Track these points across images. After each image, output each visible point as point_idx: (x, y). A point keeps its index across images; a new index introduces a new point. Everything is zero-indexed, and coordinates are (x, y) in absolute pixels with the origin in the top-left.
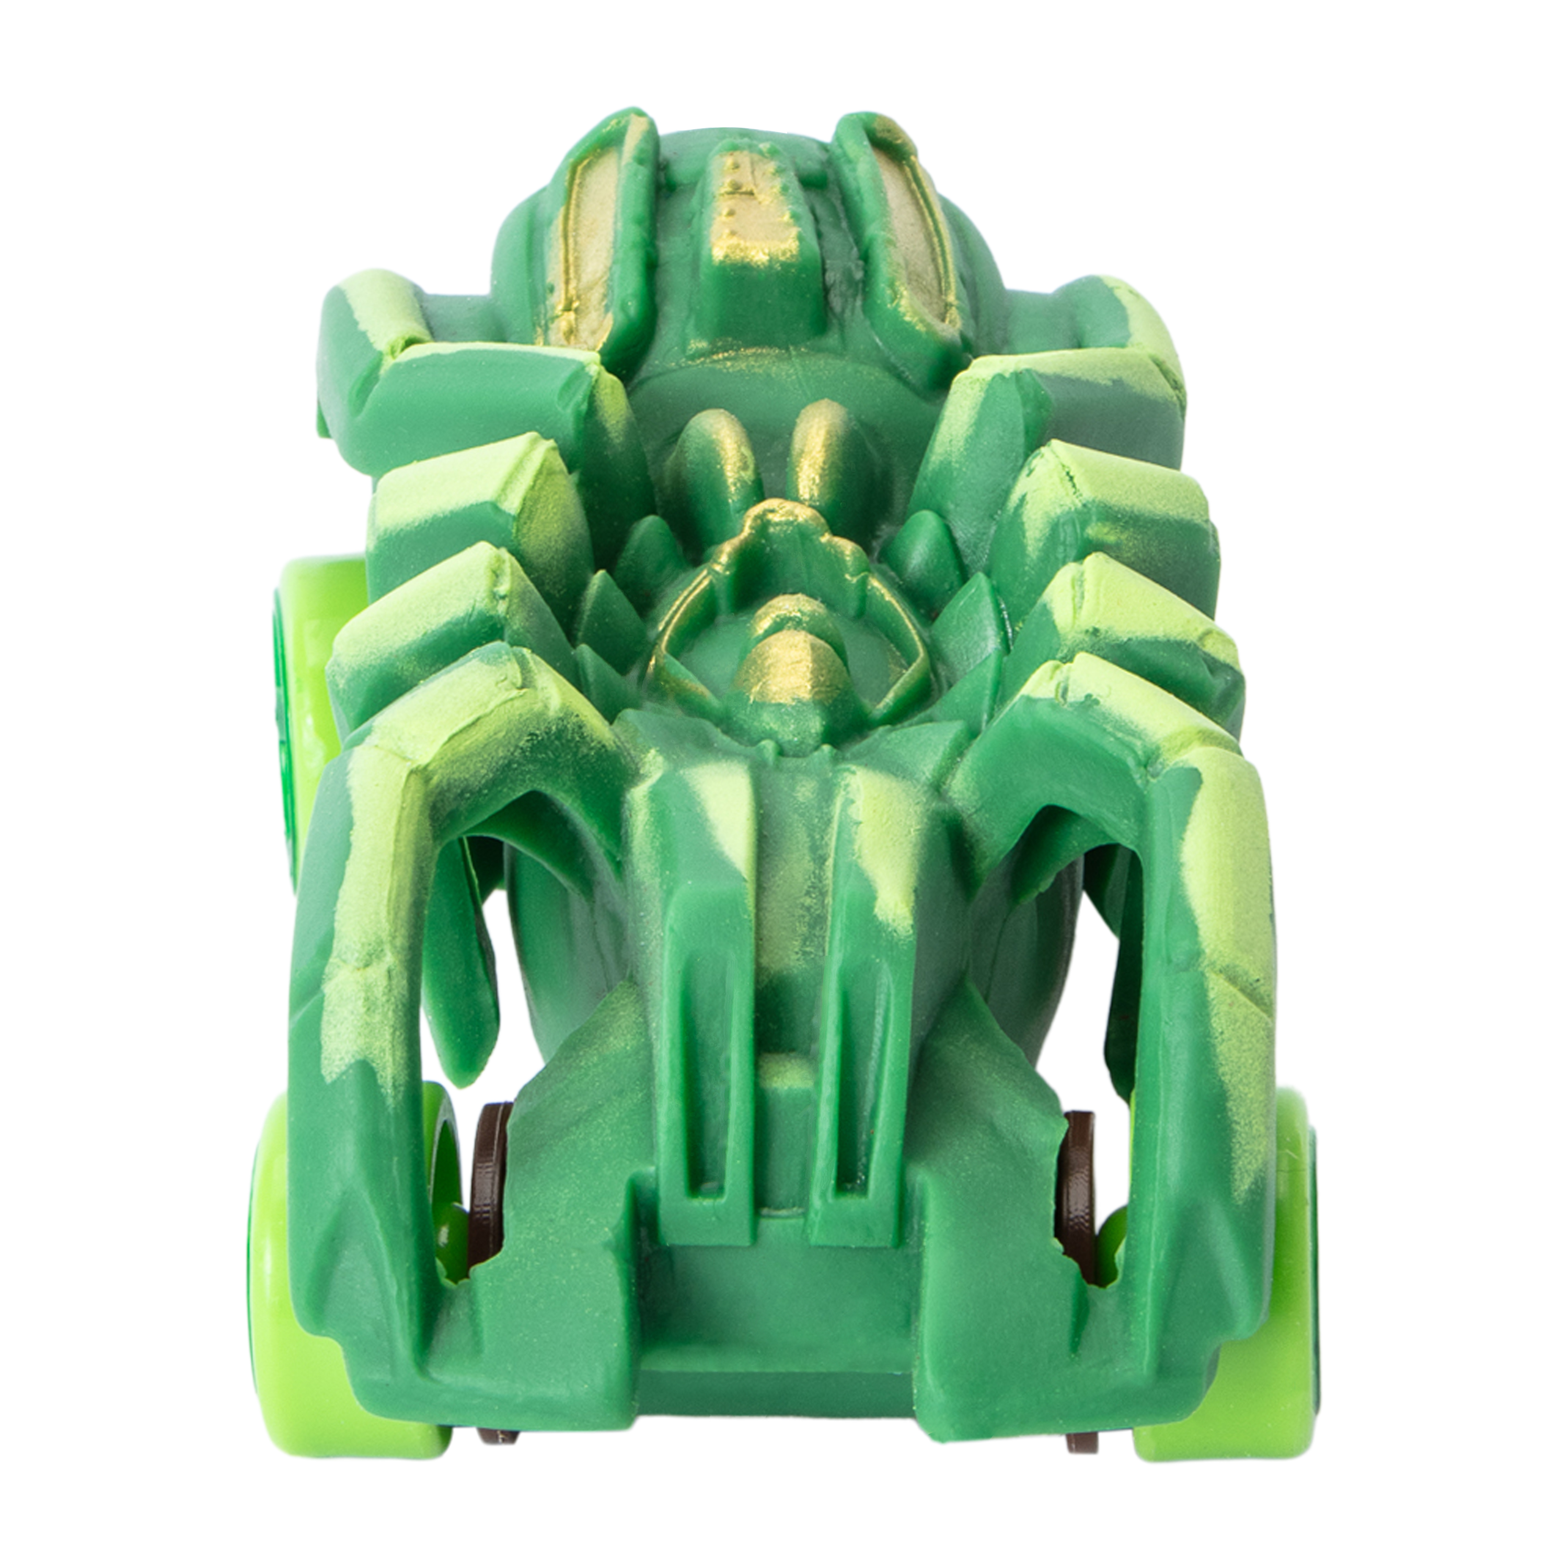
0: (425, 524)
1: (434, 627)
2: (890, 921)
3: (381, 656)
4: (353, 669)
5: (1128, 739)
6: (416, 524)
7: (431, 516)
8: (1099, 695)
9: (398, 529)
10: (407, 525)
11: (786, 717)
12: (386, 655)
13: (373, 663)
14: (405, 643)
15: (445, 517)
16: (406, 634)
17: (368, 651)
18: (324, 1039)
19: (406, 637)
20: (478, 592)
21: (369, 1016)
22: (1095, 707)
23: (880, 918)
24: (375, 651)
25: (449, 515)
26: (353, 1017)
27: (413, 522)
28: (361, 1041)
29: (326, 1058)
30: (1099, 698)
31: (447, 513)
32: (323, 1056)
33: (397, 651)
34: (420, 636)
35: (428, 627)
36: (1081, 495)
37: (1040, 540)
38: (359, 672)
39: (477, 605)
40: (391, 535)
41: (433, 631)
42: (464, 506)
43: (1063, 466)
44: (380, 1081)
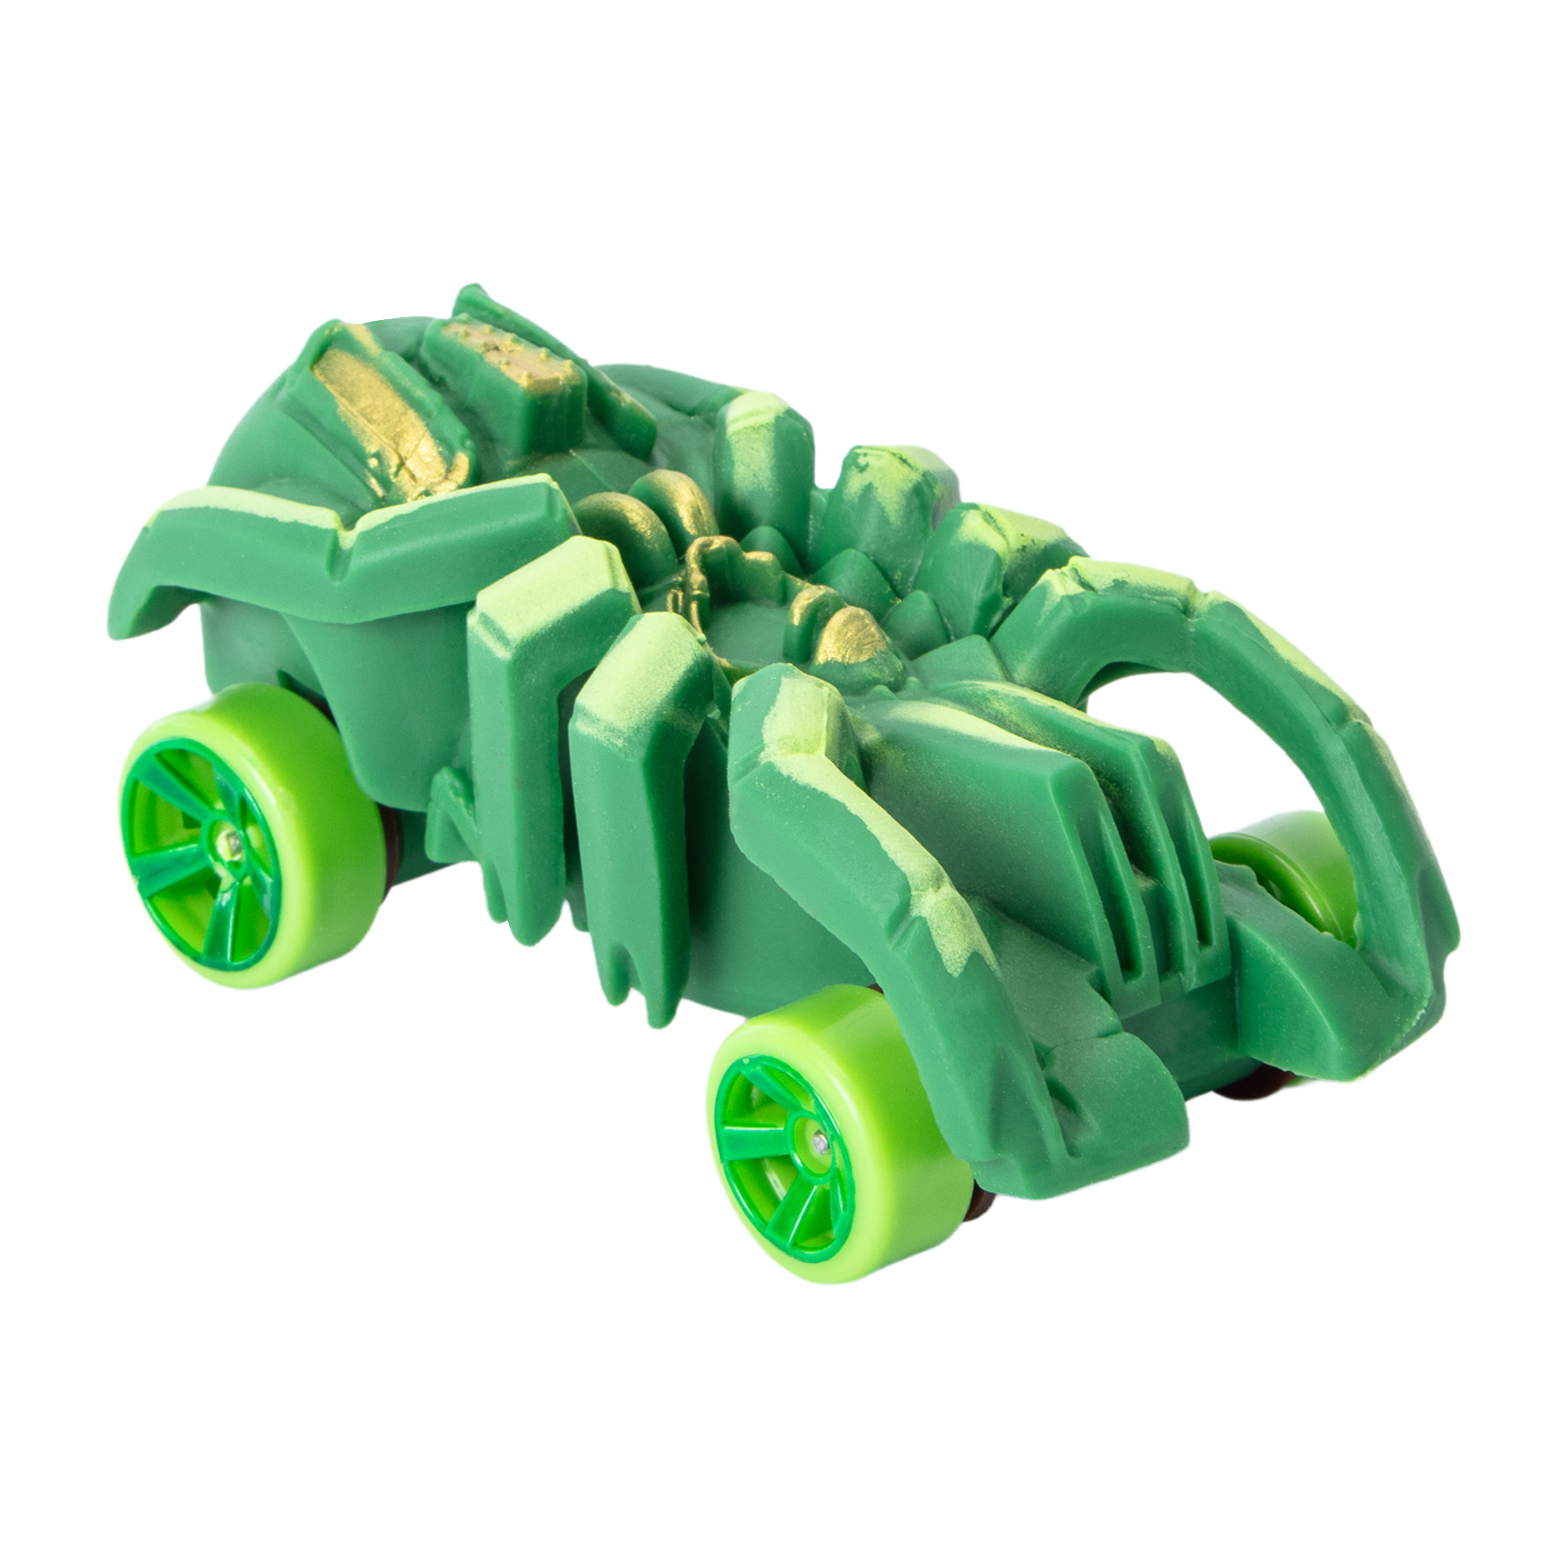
0: (558, 624)
1: (677, 679)
2: (1167, 754)
3: (650, 712)
4: (632, 728)
5: (1165, 598)
6: (550, 626)
7: (563, 616)
8: (1122, 578)
9: (534, 635)
10: (542, 629)
11: (880, 667)
12: (655, 710)
13: (648, 718)
14: (664, 696)
15: (575, 613)
16: (659, 690)
17: (637, 712)
18: (939, 948)
19: (661, 692)
20: (691, 644)
21: (964, 920)
22: (1126, 586)
23: (1162, 753)
24: (643, 710)
25: (579, 610)
26: (956, 925)
27: (547, 625)
28: (967, 940)
29: (947, 961)
30: (1124, 580)
31: (576, 609)
32: (944, 960)
33: (661, 704)
34: (671, 688)
35: (674, 680)
36: (917, 469)
37: (900, 510)
38: (638, 729)
39: (697, 652)
40: (527, 641)
41: (679, 681)
42: (590, 599)
43: (894, 455)
44: (988, 962)
